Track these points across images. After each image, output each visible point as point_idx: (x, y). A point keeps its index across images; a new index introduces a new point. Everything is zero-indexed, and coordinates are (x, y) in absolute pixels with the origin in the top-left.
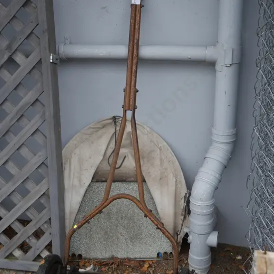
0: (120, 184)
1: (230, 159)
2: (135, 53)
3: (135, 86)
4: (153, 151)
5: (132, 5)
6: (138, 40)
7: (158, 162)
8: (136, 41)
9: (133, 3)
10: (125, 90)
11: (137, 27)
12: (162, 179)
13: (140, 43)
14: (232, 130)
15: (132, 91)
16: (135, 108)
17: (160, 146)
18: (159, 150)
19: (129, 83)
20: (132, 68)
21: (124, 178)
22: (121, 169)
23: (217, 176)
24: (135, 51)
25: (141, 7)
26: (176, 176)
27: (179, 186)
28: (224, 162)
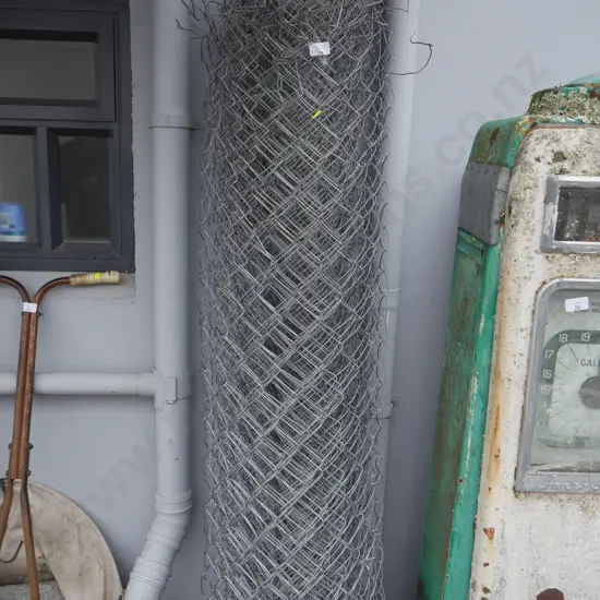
0: (14, 587)
1: (184, 537)
2: (28, 388)
3: (27, 439)
4: (67, 530)
5: (23, 313)
6: (33, 367)
7: (75, 548)
8: (29, 369)
9: (25, 310)
10: (10, 446)
11: (31, 346)
12: (83, 575)
13: (36, 370)
14: (185, 494)
15: (23, 447)
16: (27, 474)
17: (78, 521)
18: (76, 529)
19: (17, 435)
20: (22, 411)
21: (20, 578)
22: (15, 562)
23: (164, 569)
24: (28, 384)
25: (38, 317)
26: (104, 568)
27: (109, 583)
28: (174, 545)
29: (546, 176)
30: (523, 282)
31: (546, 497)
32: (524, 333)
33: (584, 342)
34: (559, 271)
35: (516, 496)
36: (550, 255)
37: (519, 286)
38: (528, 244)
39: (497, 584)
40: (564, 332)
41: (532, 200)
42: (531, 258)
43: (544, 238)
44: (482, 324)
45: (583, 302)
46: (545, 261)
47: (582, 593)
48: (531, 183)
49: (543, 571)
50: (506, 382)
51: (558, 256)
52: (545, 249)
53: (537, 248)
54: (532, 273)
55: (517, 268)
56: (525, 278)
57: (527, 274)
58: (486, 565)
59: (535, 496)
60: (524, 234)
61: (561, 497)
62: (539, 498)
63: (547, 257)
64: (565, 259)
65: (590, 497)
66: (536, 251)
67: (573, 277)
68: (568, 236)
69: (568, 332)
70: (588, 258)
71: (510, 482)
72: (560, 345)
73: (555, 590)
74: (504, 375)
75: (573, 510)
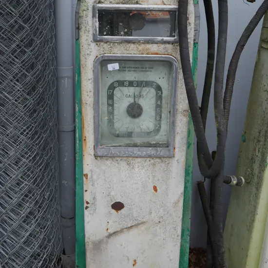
29: (92, 5)
30: (87, 56)
31: (110, 159)
32: (90, 81)
33: (126, 86)
34: (103, 51)
35: (96, 159)
36: (98, 43)
37: (86, 58)
38: (87, 38)
39: (92, 199)
40: (115, 82)
41: (87, 16)
42: (89, 45)
43: (94, 35)
44: (76, 78)
45: (116, 66)
46: (96, 46)
47: (132, 204)
48: (85, 8)
49: (113, 193)
50: (85, 104)
51: (102, 43)
52: (95, 40)
53: (92, 39)
54: (91, 52)
55: (84, 49)
56: (88, 54)
57: (88, 52)
58: (86, 191)
59: (105, 158)
60: (85, 33)
61: (118, 159)
62: (107, 160)
63: (97, 44)
64: (106, 45)
65: (131, 158)
66: (91, 41)
67: (110, 54)
68: (105, 33)
69: (117, 81)
70: (116, 44)
71: (92, 152)
72: (115, 88)
73: (119, 202)
74: (84, 101)
75: (123, 165)
